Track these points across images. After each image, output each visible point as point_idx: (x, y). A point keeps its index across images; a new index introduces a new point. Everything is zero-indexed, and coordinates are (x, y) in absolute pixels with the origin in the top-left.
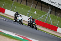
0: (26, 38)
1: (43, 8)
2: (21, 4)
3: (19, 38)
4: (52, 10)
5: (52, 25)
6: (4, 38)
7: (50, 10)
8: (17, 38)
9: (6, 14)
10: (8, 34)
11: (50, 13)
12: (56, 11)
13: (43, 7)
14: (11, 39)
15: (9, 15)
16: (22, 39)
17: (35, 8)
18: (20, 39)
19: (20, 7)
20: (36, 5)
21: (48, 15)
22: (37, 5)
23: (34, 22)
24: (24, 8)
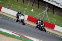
0: (23, 36)
2: (18, 2)
4: (49, 8)
5: (49, 23)
7: (47, 8)
8: (13, 36)
9: (3, 12)
10: (4, 32)
11: (48, 11)
12: (53, 9)
14: (8, 36)
15: (5, 13)
16: (19, 37)
17: (32, 6)
18: (17, 37)
19: (17, 5)
21: (46, 13)
22: (34, 3)
23: (43, 24)
24: (21, 6)
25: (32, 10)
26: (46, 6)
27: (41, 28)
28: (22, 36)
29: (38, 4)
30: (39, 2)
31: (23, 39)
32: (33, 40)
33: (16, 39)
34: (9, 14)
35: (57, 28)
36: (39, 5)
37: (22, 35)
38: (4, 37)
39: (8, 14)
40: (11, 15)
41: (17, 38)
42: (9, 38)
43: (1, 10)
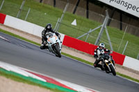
1: (91, 13)
2: (42, 3)
3: (35, 79)
4: (111, 17)
6: (3, 80)
7: (107, 17)
8: (31, 81)
10: (11, 72)
11: (108, 24)
12: (121, 20)
13: (92, 10)
14: (19, 81)
15: (13, 29)
16: (43, 82)
17: (74, 13)
19: (40, 10)
20: (75, 6)
21: (104, 28)
22: (77, 5)
23: (109, 58)
24: (48, 13)
25: (74, 23)
26: (104, 14)
27: (105, 65)
28: (50, 81)
29: (88, 9)
30: (90, 4)
31: (53, 87)
32: (75, 89)
33: (38, 87)
34: (22, 32)
35: (129, 62)
36: (89, 11)
37: (51, 77)
38: (11, 82)
39: (18, 31)
40: (27, 34)
41: (40, 85)
42: (22, 84)
43: (3, 23)
